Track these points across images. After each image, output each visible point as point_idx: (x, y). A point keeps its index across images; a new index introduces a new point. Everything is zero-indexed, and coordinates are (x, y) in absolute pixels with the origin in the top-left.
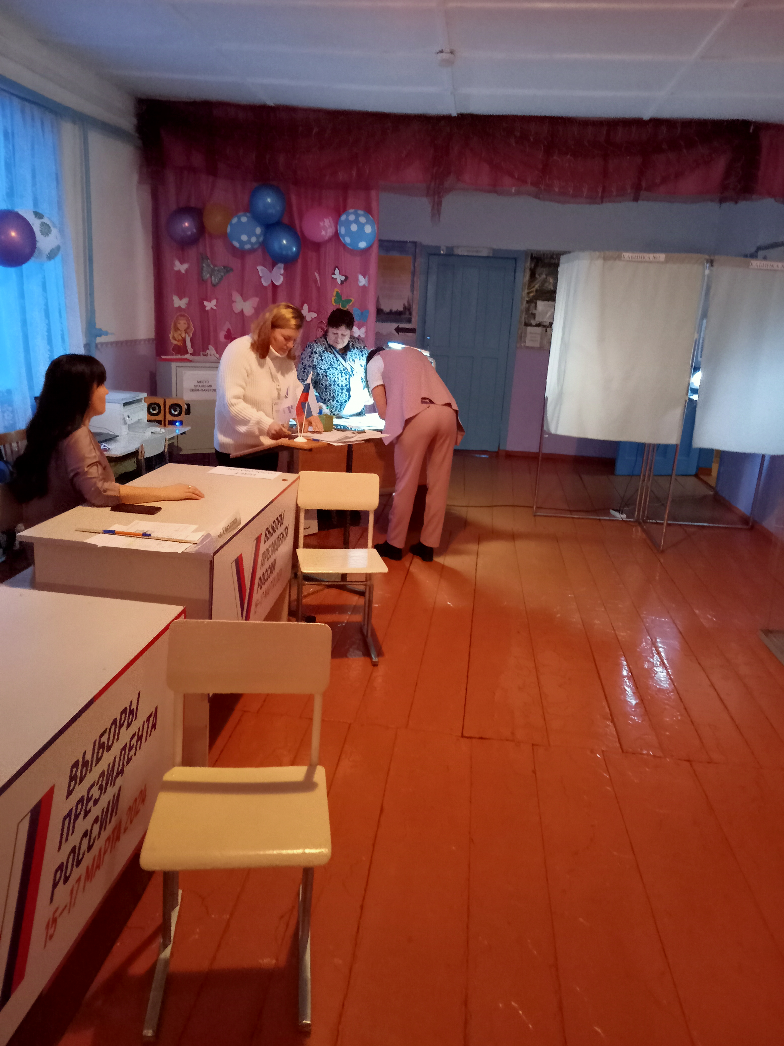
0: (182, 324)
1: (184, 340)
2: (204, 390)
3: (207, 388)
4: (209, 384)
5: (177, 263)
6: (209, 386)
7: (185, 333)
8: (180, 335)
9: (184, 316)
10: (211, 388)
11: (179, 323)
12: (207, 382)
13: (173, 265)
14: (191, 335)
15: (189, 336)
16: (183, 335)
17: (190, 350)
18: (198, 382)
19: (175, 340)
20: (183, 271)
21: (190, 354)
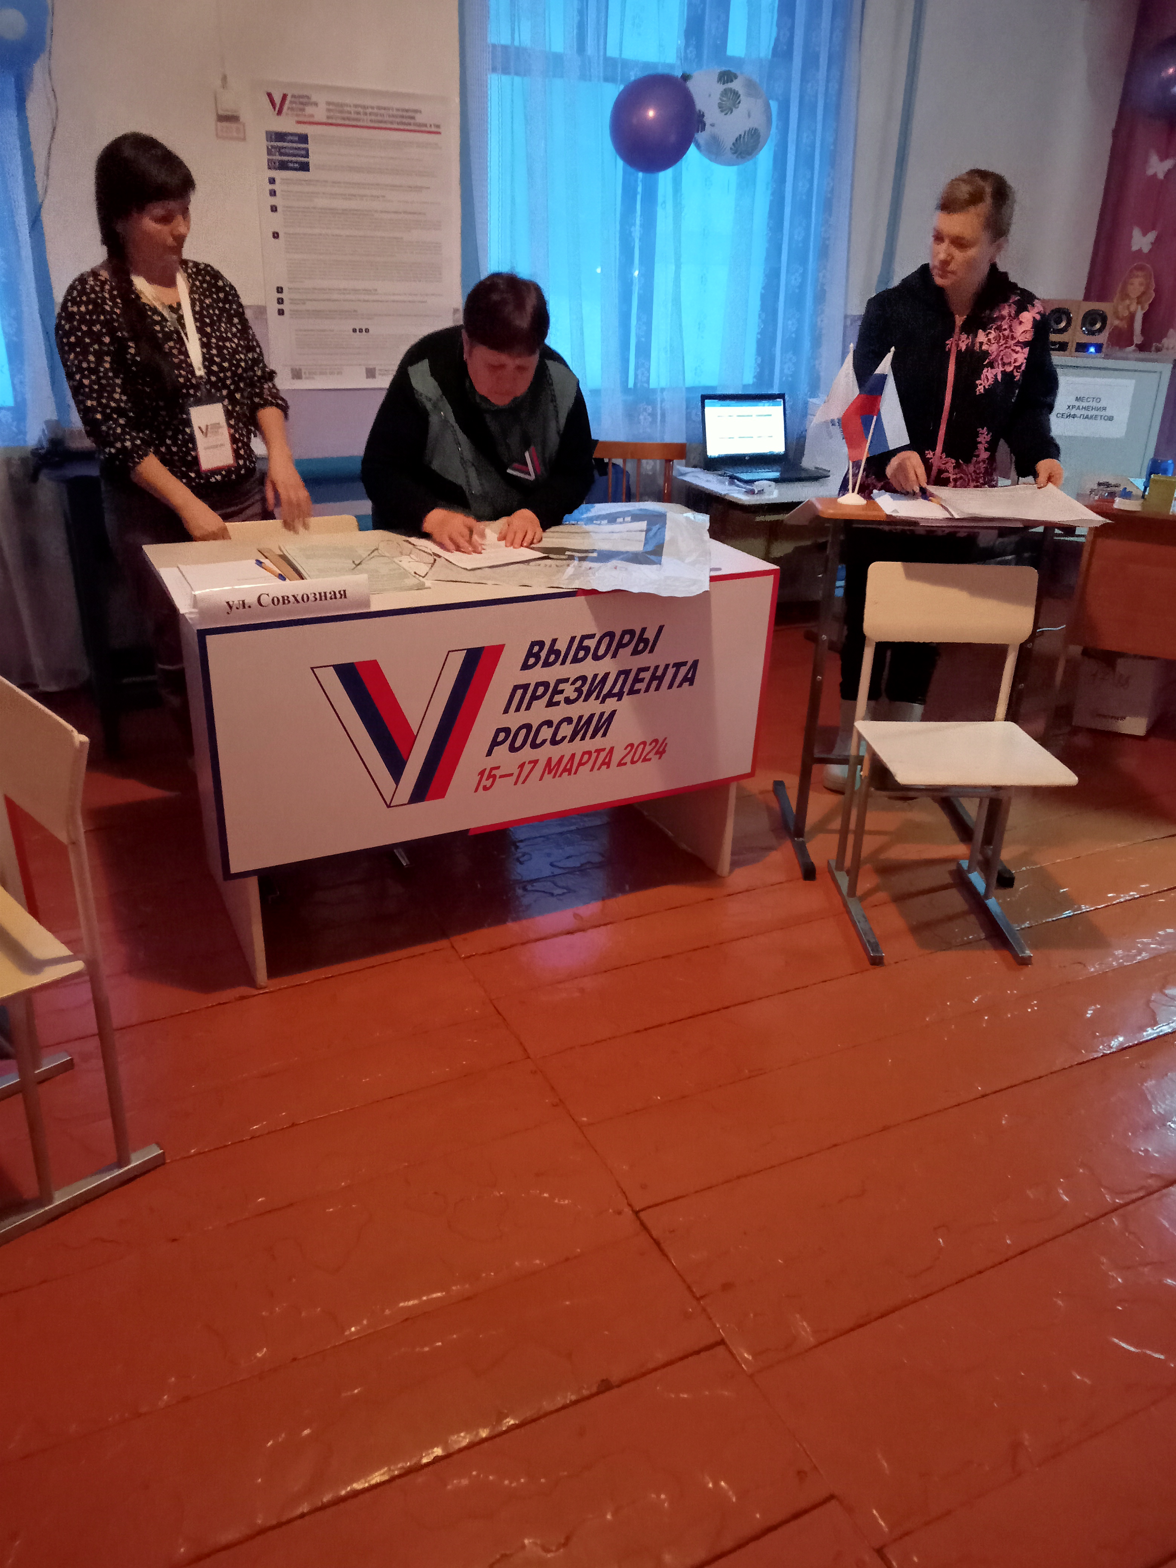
0: (1136, 285)
1: (1132, 317)
2: (1087, 417)
3: (1094, 413)
4: (1099, 405)
5: (1154, 159)
6: (1098, 409)
7: (1138, 303)
8: (1128, 307)
9: (1141, 268)
10: (1103, 413)
11: (1132, 284)
12: (1099, 400)
13: (1146, 161)
14: (1147, 307)
15: (1142, 308)
16: (1132, 308)
17: (1138, 339)
18: (1077, 399)
19: (1118, 318)
20: (1161, 176)
21: (1137, 345)
